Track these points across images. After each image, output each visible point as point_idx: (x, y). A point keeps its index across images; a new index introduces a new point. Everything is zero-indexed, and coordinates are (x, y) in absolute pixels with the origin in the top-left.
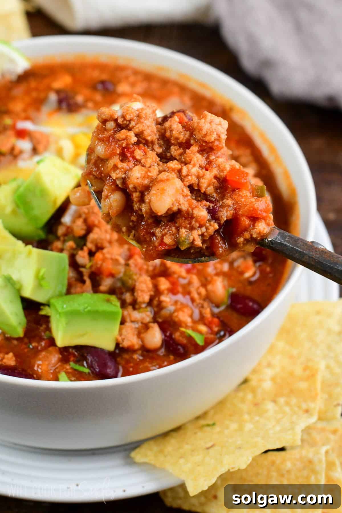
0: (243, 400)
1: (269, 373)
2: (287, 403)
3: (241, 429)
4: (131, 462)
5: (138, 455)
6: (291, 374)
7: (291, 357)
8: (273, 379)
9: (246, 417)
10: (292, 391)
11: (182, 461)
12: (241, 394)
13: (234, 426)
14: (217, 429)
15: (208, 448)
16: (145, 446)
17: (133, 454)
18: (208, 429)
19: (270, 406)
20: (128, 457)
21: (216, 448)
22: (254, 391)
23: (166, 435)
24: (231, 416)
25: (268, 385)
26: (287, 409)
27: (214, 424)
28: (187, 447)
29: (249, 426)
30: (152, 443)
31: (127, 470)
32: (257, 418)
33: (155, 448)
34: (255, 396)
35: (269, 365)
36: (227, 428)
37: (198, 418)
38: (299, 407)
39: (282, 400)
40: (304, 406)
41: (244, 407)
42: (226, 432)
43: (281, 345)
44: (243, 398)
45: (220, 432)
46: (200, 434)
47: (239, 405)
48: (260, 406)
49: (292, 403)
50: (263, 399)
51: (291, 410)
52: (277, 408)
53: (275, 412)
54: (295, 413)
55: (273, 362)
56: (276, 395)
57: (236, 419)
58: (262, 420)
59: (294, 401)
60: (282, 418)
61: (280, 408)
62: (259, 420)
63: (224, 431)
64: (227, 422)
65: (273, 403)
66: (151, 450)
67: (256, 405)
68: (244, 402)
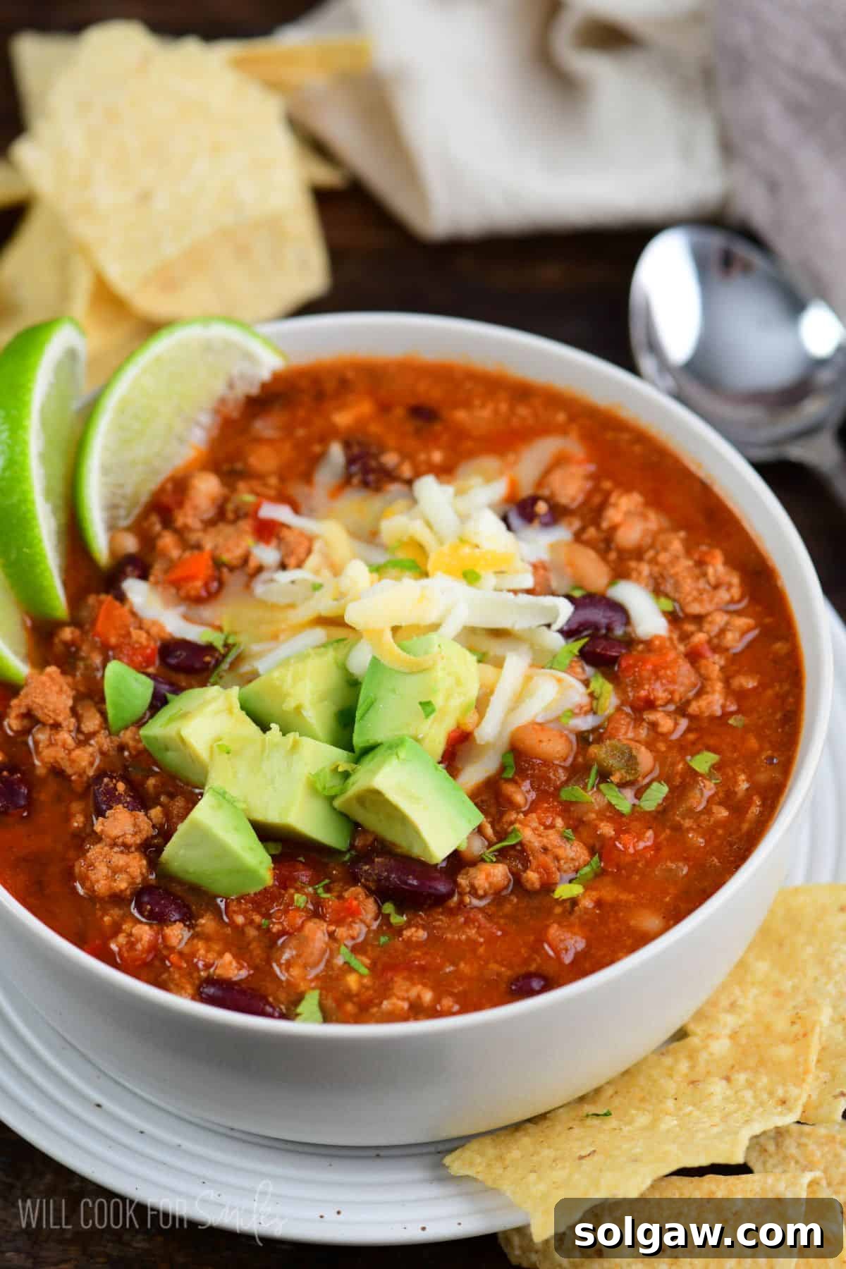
0: (670, 1073)
1: (728, 1023)
2: (751, 1085)
3: (653, 1125)
4: (442, 1176)
5: (456, 1164)
6: (768, 1028)
7: (778, 993)
8: (734, 1036)
9: (670, 1104)
10: (762, 1062)
11: (533, 1177)
12: (668, 1061)
13: (643, 1120)
14: (612, 1122)
15: (581, 1158)
16: (474, 1145)
17: (448, 1160)
18: (596, 1122)
19: (718, 1088)
20: (440, 1166)
21: (596, 1158)
22: (692, 1056)
23: (516, 1127)
24: (643, 1100)
25: (721, 1046)
26: (748, 1095)
27: (607, 1114)
28: (547, 1153)
29: (669, 1123)
30: (487, 1140)
31: (434, 1191)
32: (689, 1109)
33: (491, 1152)
34: (692, 1068)
35: (733, 1006)
36: (630, 1123)
37: (582, 1099)
38: (771, 1093)
39: (741, 1078)
40: (780, 1092)
41: (671, 1086)
42: (626, 1129)
44: (671, 1069)
45: (615, 1129)
46: (577, 1131)
47: (662, 1081)
48: (701, 1086)
49: (759, 1085)
50: (708, 1073)
51: (755, 1097)
52: (729, 1092)
53: (726, 1099)
54: (762, 1104)
55: (741, 1002)
56: (733, 1067)
57: (651, 1108)
58: (697, 1113)
59: (764, 1080)
60: (735, 1112)
61: (736, 1092)
62: (690, 1113)
63: (623, 1127)
64: (633, 1112)
65: (724, 1083)
66: (482, 1155)
67: (693, 1082)
68: (671, 1076)
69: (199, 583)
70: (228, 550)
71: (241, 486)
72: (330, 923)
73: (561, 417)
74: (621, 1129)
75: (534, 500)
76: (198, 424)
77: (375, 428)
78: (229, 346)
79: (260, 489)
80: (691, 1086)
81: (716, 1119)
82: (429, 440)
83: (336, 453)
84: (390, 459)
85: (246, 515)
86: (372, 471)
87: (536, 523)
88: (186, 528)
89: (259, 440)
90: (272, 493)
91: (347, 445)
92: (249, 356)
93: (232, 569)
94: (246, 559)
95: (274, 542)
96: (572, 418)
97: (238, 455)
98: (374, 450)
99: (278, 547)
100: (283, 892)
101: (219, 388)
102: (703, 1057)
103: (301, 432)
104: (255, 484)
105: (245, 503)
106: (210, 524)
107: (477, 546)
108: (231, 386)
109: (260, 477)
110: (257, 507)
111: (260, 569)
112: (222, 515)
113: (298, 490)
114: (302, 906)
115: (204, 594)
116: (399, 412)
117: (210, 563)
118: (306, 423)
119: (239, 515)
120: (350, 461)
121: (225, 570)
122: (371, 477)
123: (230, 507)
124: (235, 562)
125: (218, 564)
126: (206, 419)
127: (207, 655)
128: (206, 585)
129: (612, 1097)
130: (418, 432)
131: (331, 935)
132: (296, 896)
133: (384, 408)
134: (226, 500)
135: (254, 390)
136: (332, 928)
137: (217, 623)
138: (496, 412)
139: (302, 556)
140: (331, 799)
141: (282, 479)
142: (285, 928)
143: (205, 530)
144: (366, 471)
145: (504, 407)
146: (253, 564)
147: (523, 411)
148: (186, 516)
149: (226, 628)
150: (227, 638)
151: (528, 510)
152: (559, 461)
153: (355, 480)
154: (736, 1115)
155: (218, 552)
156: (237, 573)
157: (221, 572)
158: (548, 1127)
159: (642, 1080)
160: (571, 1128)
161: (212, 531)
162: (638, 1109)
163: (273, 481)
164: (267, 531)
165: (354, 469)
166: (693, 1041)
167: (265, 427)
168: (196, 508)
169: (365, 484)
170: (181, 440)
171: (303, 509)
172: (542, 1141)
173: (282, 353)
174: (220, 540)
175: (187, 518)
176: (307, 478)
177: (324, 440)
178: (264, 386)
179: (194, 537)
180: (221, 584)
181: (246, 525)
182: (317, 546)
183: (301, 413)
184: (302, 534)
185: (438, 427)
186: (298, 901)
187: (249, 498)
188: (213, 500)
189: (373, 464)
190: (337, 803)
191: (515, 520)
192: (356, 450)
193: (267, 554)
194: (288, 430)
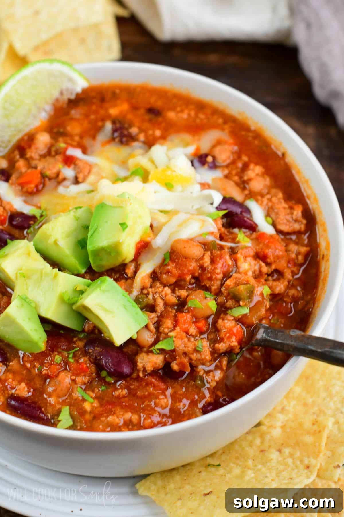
0: (251, 444)
1: (281, 418)
2: (291, 455)
5: (140, 488)
6: (301, 425)
7: (305, 405)
8: (283, 427)
9: (250, 463)
10: (297, 443)
11: (179, 503)
12: (250, 437)
13: (237, 471)
14: (221, 471)
15: (205, 495)
16: (151, 477)
17: (138, 486)
18: (213, 469)
19: (274, 455)
21: (212, 497)
22: (262, 436)
24: (237, 458)
25: (276, 432)
26: (290, 461)
27: (219, 465)
28: (187, 488)
29: (250, 475)
32: (260, 466)
33: (160, 483)
34: (262, 443)
35: (283, 410)
36: (230, 472)
38: (302, 461)
39: (286, 451)
40: (306, 461)
41: (251, 452)
43: (298, 390)
44: (251, 442)
45: (222, 475)
46: (203, 474)
47: (247, 449)
48: (266, 453)
49: (296, 456)
50: (270, 446)
51: (294, 463)
52: (280, 459)
53: (278, 462)
54: (297, 467)
55: (287, 408)
56: (282, 444)
57: (240, 463)
58: (264, 470)
59: (298, 454)
60: (284, 471)
61: (284, 459)
62: (261, 469)
63: (226, 475)
64: (232, 465)
65: (278, 453)
66: (155, 484)
67: (262, 451)
68: (251, 446)
69: (33, 186)
70: (50, 170)
71: (61, 139)
72: (73, 374)
73: (220, 121)
74: (225, 475)
75: (206, 155)
76: (44, 110)
77: (130, 117)
78: (62, 74)
79: (69, 142)
80: (261, 453)
81: (274, 474)
82: (155, 125)
83: (109, 126)
84: (134, 131)
85: (60, 153)
86: (125, 136)
87: (206, 166)
88: (32, 158)
89: (72, 119)
90: (75, 144)
91: (114, 123)
92: (71, 80)
93: (50, 179)
94: (58, 174)
95: (72, 166)
96: (225, 123)
97: (62, 125)
98: (126, 125)
99: (74, 169)
100: (51, 353)
101: (56, 94)
102: (268, 437)
103: (93, 117)
104: (68, 139)
105: (61, 148)
106: (43, 156)
107: (175, 171)
108: (62, 93)
109: (71, 136)
110: (66, 149)
111: (64, 179)
112: (50, 153)
113: (87, 142)
114: (59, 362)
115: (35, 190)
116: (142, 111)
117: (39, 176)
118: (96, 112)
119: (57, 153)
120: (114, 130)
121: (47, 179)
122: (124, 139)
123: (53, 149)
124: (52, 176)
125: (43, 176)
126: (49, 108)
127: (32, 220)
128: (37, 186)
129: (221, 454)
130: (150, 120)
131: (73, 381)
132: (57, 357)
133: (134, 108)
134: (52, 146)
135: (73, 97)
136: (73, 377)
137: (39, 205)
138: (189, 115)
139: (86, 173)
140: (72, 305)
141: (81, 137)
142: (49, 373)
143: (40, 160)
144: (122, 136)
145: (193, 113)
146: (61, 177)
147: (202, 116)
148: (32, 152)
149: (43, 208)
150: (43, 212)
151: (203, 160)
152: (219, 143)
153: (117, 140)
154: (283, 473)
155: (44, 170)
156: (53, 181)
157: (44, 180)
158: (189, 470)
159: (237, 447)
160: (200, 472)
161: (43, 160)
162: (234, 463)
163: (77, 138)
164: (69, 161)
165: (116, 134)
166: (263, 428)
167: (75, 113)
168: (37, 149)
169: (121, 142)
170: (35, 117)
171: (89, 151)
172: (185, 479)
173: (87, 79)
174: (46, 165)
175: (32, 153)
176: (94, 137)
177: (103, 120)
178: (77, 95)
179: (34, 163)
180: (44, 185)
181: (59, 158)
182: (94, 170)
183: (94, 107)
184: (86, 163)
185: (160, 119)
186: (57, 359)
187: (62, 145)
188: (46, 145)
189: (126, 133)
190: (74, 307)
191: (196, 163)
192: (118, 125)
193: (69, 172)
194: (87, 116)
